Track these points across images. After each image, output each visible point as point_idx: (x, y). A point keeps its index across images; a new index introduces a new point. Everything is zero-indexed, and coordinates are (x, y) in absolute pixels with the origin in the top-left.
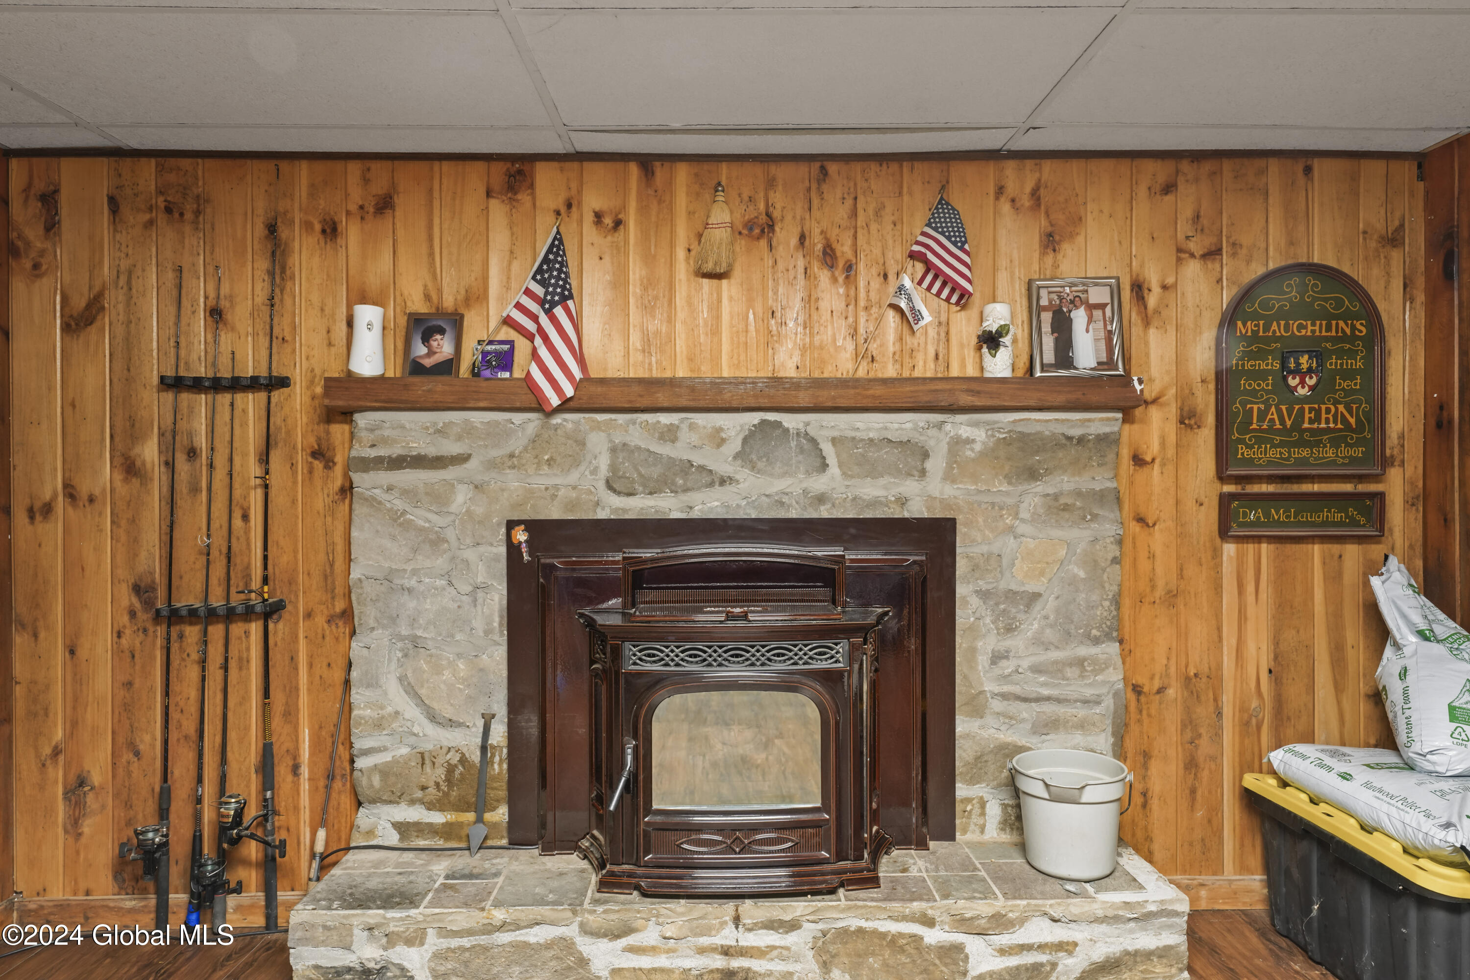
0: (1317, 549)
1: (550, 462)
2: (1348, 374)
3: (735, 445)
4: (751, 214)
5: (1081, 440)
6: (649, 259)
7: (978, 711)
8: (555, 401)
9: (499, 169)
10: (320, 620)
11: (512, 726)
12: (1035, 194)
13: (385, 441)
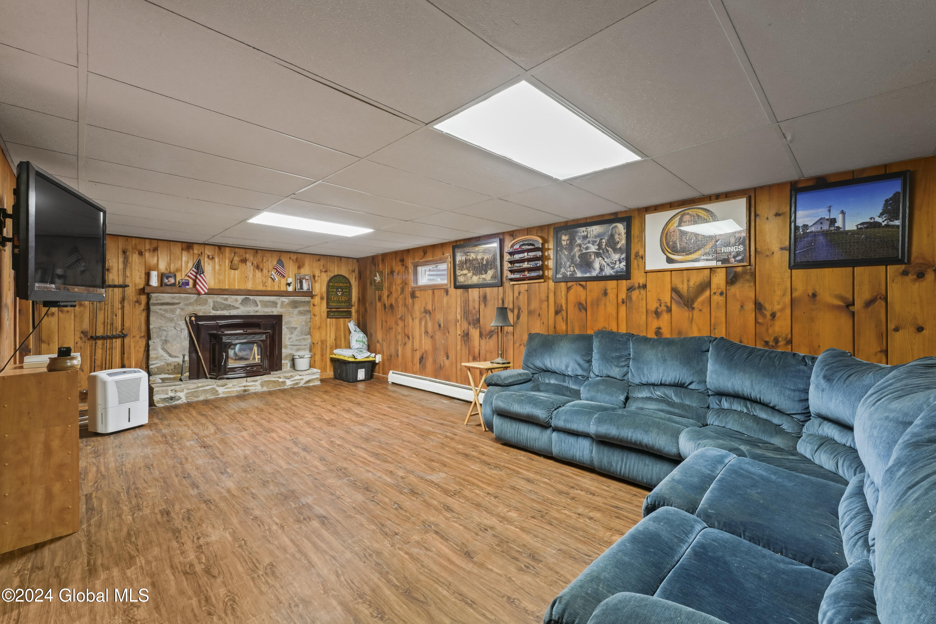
0: (342, 320)
1: (200, 304)
2: (346, 292)
3: (240, 302)
4: (242, 258)
5: (304, 302)
6: (220, 265)
7: (286, 348)
8: (203, 293)
9: (184, 245)
10: (137, 338)
11: (189, 357)
12: (296, 259)
13: (159, 300)
